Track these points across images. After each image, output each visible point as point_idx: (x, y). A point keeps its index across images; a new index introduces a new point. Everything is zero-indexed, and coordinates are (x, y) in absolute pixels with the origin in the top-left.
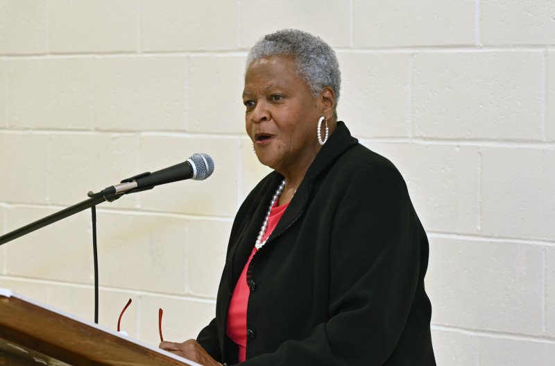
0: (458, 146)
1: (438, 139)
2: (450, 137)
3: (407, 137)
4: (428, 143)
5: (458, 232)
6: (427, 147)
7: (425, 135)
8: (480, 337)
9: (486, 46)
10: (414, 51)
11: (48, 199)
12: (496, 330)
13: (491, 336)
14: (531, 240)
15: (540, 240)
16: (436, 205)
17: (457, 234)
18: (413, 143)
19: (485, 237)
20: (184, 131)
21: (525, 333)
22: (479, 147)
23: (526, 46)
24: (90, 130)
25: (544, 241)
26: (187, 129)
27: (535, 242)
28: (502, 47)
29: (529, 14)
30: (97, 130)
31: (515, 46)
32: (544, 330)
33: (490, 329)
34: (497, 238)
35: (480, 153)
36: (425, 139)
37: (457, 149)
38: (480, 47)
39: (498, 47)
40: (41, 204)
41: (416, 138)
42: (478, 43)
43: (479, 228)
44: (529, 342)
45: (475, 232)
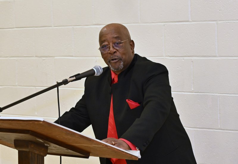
0: (183, 59)
1: (175, 57)
2: (180, 56)
3: (163, 56)
4: (172, 58)
5: (184, 91)
6: (171, 59)
7: (170, 55)
8: (194, 130)
9: (193, 21)
10: (165, 24)
11: (17, 84)
12: (200, 127)
13: (198, 129)
14: (213, 93)
15: (217, 93)
16: (175, 81)
17: (184, 92)
18: (166, 58)
19: (195, 93)
20: (72, 56)
21: (212, 128)
22: (192, 59)
23: (209, 21)
24: (34, 57)
25: (218, 93)
26: (74, 55)
27: (215, 94)
28: (200, 21)
29: (210, 9)
30: (36, 56)
31: (204, 21)
32: (219, 126)
33: (198, 127)
34: (200, 93)
35: (192, 61)
36: (170, 57)
37: (183, 60)
38: (191, 22)
39: (198, 21)
40: (14, 86)
41: (167, 56)
42: (190, 20)
43: (193, 89)
44: (214, 131)
45: (191, 91)
